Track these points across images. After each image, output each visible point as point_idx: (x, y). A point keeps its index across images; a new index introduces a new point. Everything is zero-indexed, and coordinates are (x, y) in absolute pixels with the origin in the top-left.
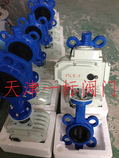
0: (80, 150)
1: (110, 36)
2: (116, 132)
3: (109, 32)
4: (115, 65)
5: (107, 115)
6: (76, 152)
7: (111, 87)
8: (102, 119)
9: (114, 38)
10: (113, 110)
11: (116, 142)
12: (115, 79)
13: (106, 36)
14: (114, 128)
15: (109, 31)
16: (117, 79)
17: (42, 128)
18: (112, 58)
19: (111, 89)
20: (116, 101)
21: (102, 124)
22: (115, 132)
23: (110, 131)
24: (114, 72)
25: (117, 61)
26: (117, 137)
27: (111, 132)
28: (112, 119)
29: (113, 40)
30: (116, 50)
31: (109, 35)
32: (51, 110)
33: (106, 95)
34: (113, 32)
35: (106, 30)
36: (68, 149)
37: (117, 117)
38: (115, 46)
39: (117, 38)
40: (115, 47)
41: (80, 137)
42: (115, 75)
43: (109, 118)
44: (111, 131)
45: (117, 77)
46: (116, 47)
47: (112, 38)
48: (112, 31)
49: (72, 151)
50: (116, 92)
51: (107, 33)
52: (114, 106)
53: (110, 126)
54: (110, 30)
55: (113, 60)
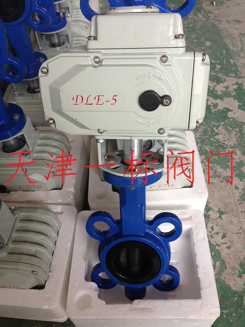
0: (136, 301)
1: (212, 16)
2: (227, 245)
3: (211, 8)
4: (226, 84)
5: (207, 206)
6: (126, 308)
7: (216, 137)
8: (193, 219)
9: (221, 21)
10: (219, 193)
11: (228, 271)
12: (225, 118)
13: (204, 17)
14: (224, 237)
15: (210, 5)
16: (230, 118)
17: (36, 252)
18: (219, 69)
19: (215, 143)
20: (228, 169)
21: (194, 231)
22: (227, 247)
23: (214, 244)
24: (223, 100)
25: (230, 75)
26: (230, 259)
27: (217, 247)
28: (218, 215)
29: (220, 26)
30: (228, 50)
31: (209, 15)
32: (64, 202)
33: (204, 156)
34: (218, 8)
35: (204, 5)
36: (104, 303)
37: (229, 209)
38: (224, 39)
39: (228, 22)
40: (225, 43)
41: (136, 268)
42: (224, 108)
43: (210, 213)
44: (217, 245)
45: (229, 112)
46: (228, 42)
47: (216, 23)
48: (216, 6)
49: (114, 305)
50: (227, 147)
51: (205, 11)
52: (223, 184)
53: (213, 232)
54: (212, 5)
55: (221, 72)
